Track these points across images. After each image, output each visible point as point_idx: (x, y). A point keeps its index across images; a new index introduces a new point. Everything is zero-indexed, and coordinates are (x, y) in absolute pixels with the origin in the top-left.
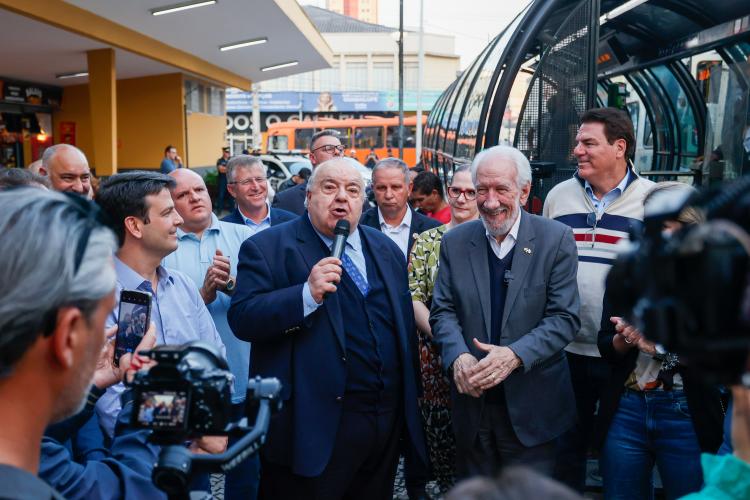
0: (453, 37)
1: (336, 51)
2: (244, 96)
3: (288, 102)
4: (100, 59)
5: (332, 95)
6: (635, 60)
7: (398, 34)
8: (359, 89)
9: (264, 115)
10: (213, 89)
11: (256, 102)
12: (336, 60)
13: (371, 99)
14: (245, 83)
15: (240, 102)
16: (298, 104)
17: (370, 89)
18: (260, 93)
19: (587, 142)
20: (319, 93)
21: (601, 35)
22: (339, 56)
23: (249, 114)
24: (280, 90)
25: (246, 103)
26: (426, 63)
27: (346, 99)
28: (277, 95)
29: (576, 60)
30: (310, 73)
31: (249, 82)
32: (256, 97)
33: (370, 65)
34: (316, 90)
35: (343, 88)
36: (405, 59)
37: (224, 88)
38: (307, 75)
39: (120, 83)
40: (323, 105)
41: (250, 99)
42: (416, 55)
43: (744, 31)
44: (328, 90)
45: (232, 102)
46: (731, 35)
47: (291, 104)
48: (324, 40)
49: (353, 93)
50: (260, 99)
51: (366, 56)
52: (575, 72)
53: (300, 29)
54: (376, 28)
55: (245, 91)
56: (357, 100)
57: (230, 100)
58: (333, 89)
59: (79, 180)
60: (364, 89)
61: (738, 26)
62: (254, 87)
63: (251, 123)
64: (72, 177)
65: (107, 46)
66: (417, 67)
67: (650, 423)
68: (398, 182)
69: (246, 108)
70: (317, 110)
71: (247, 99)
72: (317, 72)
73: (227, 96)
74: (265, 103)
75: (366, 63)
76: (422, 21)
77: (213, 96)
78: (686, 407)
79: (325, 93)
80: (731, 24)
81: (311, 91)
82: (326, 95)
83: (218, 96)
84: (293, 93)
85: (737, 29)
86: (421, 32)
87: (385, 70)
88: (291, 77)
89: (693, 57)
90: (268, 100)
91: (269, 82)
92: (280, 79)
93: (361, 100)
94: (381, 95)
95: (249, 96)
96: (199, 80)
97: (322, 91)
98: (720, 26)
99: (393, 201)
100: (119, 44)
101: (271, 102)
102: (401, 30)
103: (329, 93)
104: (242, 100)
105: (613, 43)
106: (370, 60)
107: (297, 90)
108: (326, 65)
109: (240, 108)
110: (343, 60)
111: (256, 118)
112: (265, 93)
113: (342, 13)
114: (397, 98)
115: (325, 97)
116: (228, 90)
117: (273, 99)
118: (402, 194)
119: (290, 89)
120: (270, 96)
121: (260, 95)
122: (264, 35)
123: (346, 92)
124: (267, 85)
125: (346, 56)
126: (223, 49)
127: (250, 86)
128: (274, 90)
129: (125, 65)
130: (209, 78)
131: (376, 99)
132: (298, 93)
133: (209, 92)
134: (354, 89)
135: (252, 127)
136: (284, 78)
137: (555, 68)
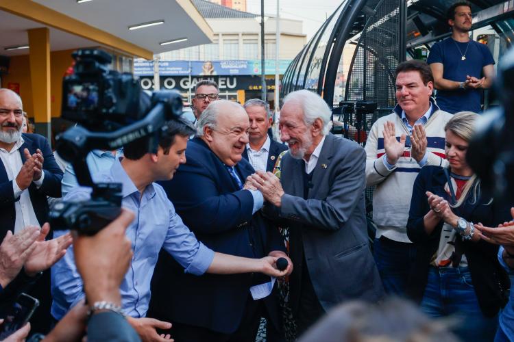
0: (301, 22)
1: (216, 31)
2: (147, 64)
3: (180, 69)
4: (38, 36)
5: (212, 63)
6: (432, 34)
7: (260, 18)
8: (233, 59)
9: (163, 78)
10: (124, 58)
11: (156, 69)
12: (216, 38)
13: (242, 66)
14: (148, 54)
15: (144, 69)
16: (188, 70)
17: (241, 59)
18: (160, 62)
19: (409, 86)
20: (203, 62)
21: (408, 15)
22: (218, 35)
23: (151, 78)
24: (174, 59)
25: (149, 69)
26: (281, 40)
27: (224, 66)
28: (172, 64)
29: (390, 35)
30: (197, 47)
31: (152, 54)
32: (156, 65)
33: (241, 41)
34: (201, 60)
35: (221, 58)
36: (266, 37)
37: (133, 58)
38: (194, 48)
39: (53, 54)
40: (206, 70)
41: (153, 66)
42: (274, 34)
43: (510, 10)
44: (210, 60)
45: (139, 69)
46: (501, 13)
47: (182, 70)
48: (207, 23)
49: (229, 62)
50: (160, 66)
51: (238, 35)
52: (390, 44)
53: (189, 14)
54: (246, 15)
55: (148, 60)
56: (231, 67)
57: (137, 67)
58: (214, 59)
59: (12, 114)
60: (237, 59)
61: (506, 7)
62: (155, 57)
63: (153, 84)
64: (7, 111)
65: (44, 26)
66: (275, 43)
67: (443, 292)
68: (261, 116)
69: (150, 73)
70: (202, 74)
71: (150, 67)
72: (202, 46)
73: (135, 64)
74: (163, 69)
75: (237, 40)
76: (278, 9)
77: (124, 64)
78: (470, 280)
79: (208, 62)
80: (501, 5)
81: (198, 60)
82: (208, 63)
83: (128, 64)
84: (184, 61)
85: (506, 9)
86: (277, 18)
87: (252, 45)
88: (183, 49)
89: (474, 31)
90: (166, 67)
91: (167, 53)
92: (174, 51)
93: (235, 67)
94: (249, 63)
95: (151, 65)
96: (113, 51)
97: (206, 60)
98: (494, 7)
99: (257, 130)
100: (52, 24)
101: (168, 69)
102: (262, 15)
103: (210, 62)
104: (147, 67)
105: (417, 21)
106: (241, 38)
107: (187, 60)
108: (208, 41)
109: (145, 73)
110: (221, 38)
111: (157, 80)
112: (163, 62)
113: (220, 3)
114: (260, 65)
115: (208, 65)
116: (135, 60)
117: (169, 66)
118: (263, 126)
119: (181, 59)
120: (167, 64)
121: (160, 64)
122: (161, 19)
123: (224, 61)
124: (165, 56)
125: (223, 35)
126: (130, 29)
127: (152, 57)
128: (170, 60)
129: (57, 40)
130: (121, 50)
131: (245, 66)
132: (188, 62)
133: (121, 60)
134: (229, 58)
135: (153, 87)
136: (177, 51)
137: (376, 41)
